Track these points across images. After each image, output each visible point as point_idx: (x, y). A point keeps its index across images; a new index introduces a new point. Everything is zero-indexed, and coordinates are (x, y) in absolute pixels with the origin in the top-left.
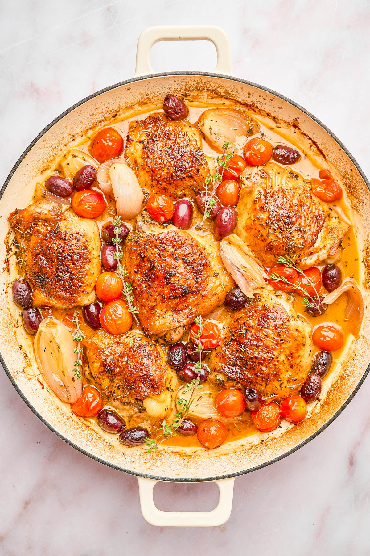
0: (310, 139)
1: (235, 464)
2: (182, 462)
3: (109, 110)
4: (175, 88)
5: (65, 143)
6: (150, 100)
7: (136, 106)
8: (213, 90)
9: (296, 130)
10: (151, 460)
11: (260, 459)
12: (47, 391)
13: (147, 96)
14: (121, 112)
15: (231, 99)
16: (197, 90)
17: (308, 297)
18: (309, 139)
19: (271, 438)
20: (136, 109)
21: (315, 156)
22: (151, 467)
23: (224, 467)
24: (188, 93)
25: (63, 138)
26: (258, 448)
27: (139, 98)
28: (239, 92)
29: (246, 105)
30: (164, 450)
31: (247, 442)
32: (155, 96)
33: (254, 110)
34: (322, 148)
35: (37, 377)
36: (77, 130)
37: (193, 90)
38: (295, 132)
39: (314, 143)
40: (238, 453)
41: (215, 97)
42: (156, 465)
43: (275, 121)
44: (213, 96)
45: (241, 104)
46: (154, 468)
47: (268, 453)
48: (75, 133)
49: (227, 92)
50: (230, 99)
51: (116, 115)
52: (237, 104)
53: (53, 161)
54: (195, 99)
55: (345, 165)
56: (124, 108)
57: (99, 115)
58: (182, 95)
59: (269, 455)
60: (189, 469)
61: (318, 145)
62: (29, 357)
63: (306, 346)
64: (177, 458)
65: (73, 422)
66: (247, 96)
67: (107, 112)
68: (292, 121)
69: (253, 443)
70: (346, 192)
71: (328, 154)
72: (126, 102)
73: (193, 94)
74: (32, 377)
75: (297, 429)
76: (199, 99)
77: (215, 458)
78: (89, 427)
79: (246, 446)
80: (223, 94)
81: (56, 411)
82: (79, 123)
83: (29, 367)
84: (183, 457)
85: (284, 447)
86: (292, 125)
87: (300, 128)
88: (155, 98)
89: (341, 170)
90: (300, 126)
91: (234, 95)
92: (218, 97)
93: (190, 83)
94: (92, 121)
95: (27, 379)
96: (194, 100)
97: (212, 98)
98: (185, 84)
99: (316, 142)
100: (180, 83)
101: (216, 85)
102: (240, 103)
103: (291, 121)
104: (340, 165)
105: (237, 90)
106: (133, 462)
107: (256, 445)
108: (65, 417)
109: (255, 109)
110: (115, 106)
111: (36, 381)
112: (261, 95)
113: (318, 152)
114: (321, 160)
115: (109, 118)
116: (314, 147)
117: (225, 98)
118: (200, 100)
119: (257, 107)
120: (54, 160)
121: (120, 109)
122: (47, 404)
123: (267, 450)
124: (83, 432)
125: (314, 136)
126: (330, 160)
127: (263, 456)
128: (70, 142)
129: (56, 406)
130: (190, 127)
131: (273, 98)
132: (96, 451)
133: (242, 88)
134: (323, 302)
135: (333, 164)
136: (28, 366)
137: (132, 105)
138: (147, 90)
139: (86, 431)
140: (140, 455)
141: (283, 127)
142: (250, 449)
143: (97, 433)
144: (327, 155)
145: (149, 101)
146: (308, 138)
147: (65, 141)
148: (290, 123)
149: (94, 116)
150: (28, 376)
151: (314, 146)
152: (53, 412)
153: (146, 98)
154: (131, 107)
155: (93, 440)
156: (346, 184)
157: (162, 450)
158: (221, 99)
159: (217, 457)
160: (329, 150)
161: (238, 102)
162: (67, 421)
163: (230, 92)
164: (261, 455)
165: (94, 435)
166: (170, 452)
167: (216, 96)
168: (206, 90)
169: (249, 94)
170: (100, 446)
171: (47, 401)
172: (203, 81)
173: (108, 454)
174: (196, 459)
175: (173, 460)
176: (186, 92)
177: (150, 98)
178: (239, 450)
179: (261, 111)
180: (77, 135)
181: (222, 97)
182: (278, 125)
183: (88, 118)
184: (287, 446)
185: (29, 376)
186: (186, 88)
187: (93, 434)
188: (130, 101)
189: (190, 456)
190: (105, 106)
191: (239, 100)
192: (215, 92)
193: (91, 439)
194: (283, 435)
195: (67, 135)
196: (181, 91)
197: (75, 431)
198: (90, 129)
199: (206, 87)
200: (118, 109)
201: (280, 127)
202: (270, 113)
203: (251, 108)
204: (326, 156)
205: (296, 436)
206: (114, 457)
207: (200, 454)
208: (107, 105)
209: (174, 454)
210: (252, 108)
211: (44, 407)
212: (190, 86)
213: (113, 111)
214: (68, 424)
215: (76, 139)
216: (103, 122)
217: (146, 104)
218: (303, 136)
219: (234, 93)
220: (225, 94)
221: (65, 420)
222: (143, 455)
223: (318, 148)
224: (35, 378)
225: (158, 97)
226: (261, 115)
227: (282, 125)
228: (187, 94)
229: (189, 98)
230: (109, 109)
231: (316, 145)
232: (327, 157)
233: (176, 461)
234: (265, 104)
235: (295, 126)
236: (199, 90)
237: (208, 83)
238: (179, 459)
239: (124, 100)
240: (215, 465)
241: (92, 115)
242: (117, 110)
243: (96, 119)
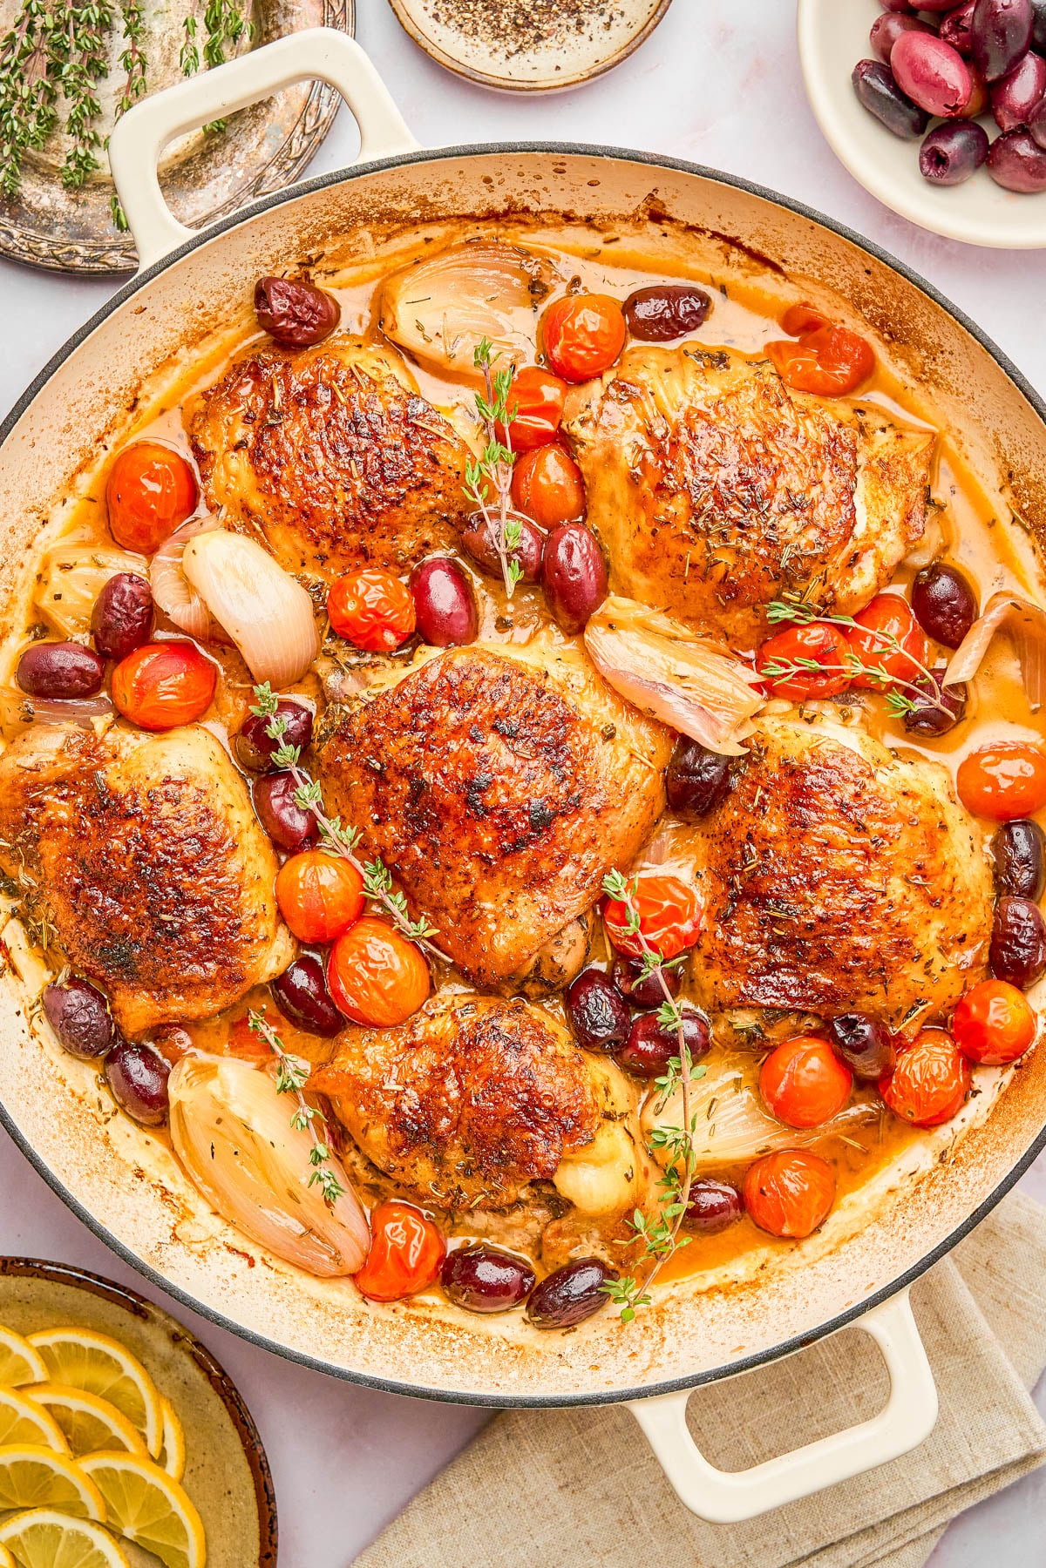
0: (715, 235)
1: (892, 1250)
2: (737, 1311)
3: (110, 396)
4: (271, 252)
5: (25, 542)
6: (215, 319)
7: (182, 351)
8: (381, 214)
9: (666, 227)
10: (646, 1342)
11: (956, 1206)
12: (265, 1268)
13: (203, 310)
14: (147, 387)
15: (444, 218)
16: (337, 231)
17: (898, 686)
18: (712, 237)
19: (964, 1133)
20: (186, 361)
21: (751, 279)
22: (652, 1360)
23: (864, 1274)
24: (313, 252)
25: (12, 531)
26: (940, 1177)
27: (181, 324)
28: (456, 189)
29: (492, 216)
30: (672, 1298)
31: (901, 1174)
32: (225, 299)
33: (520, 222)
34: (759, 248)
35: (222, 1239)
36: (44, 489)
37: (325, 236)
38: (665, 235)
39: (733, 242)
40: (888, 1218)
41: (395, 232)
42: (666, 1349)
43: (592, 227)
44: (389, 231)
45: (479, 219)
46: (663, 1359)
47: (972, 1180)
48: (40, 499)
49: (423, 202)
50: (439, 219)
51: (136, 400)
52: (466, 226)
53: (12, 606)
54: (342, 260)
55: (846, 268)
56: (150, 371)
57: (89, 421)
58: (299, 264)
59: (977, 1187)
60: (764, 1320)
61: (747, 244)
62: (176, 1192)
63: (951, 830)
64: (719, 1305)
65: (378, 1326)
66: (484, 191)
67: (107, 402)
68: (643, 205)
69: (920, 1172)
70: (880, 343)
71: (784, 255)
72: (148, 354)
73: (328, 250)
74: (208, 1244)
75: (1027, 1079)
76: (353, 256)
77: (828, 1258)
78: (428, 1321)
79: (902, 1189)
80: (416, 214)
81: (316, 1314)
82: (41, 466)
83: (186, 1222)
84: (735, 1294)
85: (1010, 1145)
86: (646, 217)
87: (674, 216)
88: (227, 307)
89: (841, 286)
90: (669, 211)
91: (445, 202)
92: (404, 227)
93: (308, 221)
94: (76, 446)
95: (194, 1256)
96: (339, 266)
97: (389, 237)
98: (294, 229)
99: (738, 238)
100: (278, 232)
101: (384, 195)
102: (471, 217)
103: (642, 208)
104: (833, 273)
105: (448, 186)
106: (597, 1367)
107: (930, 1174)
108: (349, 1321)
109: (521, 216)
110: (122, 377)
111: (224, 1253)
112: (521, 170)
113: (754, 264)
114: (773, 282)
115: (119, 420)
116: (735, 255)
117: (424, 221)
118: (357, 259)
119: (526, 210)
120: (13, 600)
121: (140, 379)
122: (281, 1305)
123: (968, 1174)
124: (418, 1343)
125: (724, 222)
126: (799, 272)
127: (962, 1194)
128: (38, 531)
129: (310, 1298)
130: (360, 346)
131: (561, 164)
132: (478, 1379)
133: (461, 172)
134: (948, 681)
135: (813, 280)
136: (183, 1217)
137: (168, 352)
138: (193, 292)
139: (427, 1337)
140: (609, 1340)
141: (626, 234)
142: (917, 1192)
143: (460, 1329)
144: (784, 261)
145: (212, 323)
146: (709, 234)
147: (22, 535)
148: (641, 215)
149: (75, 429)
150: (194, 1247)
151: (735, 250)
152: (309, 1320)
153: (200, 318)
154: (170, 361)
155: (456, 1353)
156: (871, 321)
157: (666, 1301)
158: (415, 229)
159: (831, 1253)
160: (783, 244)
161: (466, 217)
162: (359, 1329)
163: (431, 199)
164: (956, 1195)
165: (455, 1337)
166: (690, 1295)
167: (397, 226)
168: (361, 223)
169: (488, 180)
170: (483, 1362)
171: (278, 1297)
172: (343, 200)
173: (514, 1374)
174: (775, 1286)
175: (709, 1316)
176: (309, 253)
177: (212, 311)
178: (888, 1208)
179: (542, 215)
180: (49, 506)
181: (415, 224)
182: (608, 235)
183: (60, 442)
184: (1019, 1137)
185: (198, 1247)
186: (302, 242)
187: (450, 1334)
188: (158, 346)
189: (754, 1284)
190: (93, 389)
191: (468, 211)
192: (389, 216)
193: (447, 1352)
194: (995, 1109)
195: (21, 514)
196: (293, 256)
197: (393, 1348)
198: (80, 470)
199: (359, 214)
200: (136, 382)
201: (617, 239)
202: (572, 211)
203: (510, 221)
204: (781, 264)
205: (1031, 1097)
206: (536, 1377)
207: (779, 1267)
208: (98, 385)
209: (704, 1298)
210: (515, 217)
211: (276, 1318)
212: (310, 230)
213: (122, 393)
214: (366, 1336)
215: (51, 518)
216: (106, 437)
217: (209, 333)
218: (690, 235)
219: (444, 197)
220: (419, 212)
221: (351, 1330)
222: (618, 1338)
223: (749, 252)
224: (216, 1244)
225: (233, 301)
226: (548, 226)
227: (620, 228)
228: (314, 257)
229: (323, 265)
230: (108, 391)
231: (740, 246)
232: (785, 268)
233: (719, 1314)
234: (545, 189)
235: (657, 217)
236: (340, 229)
237: (358, 199)
238: (725, 1304)
239: (141, 349)
240: (836, 1279)
241: (68, 429)
242: (134, 385)
243: (84, 435)
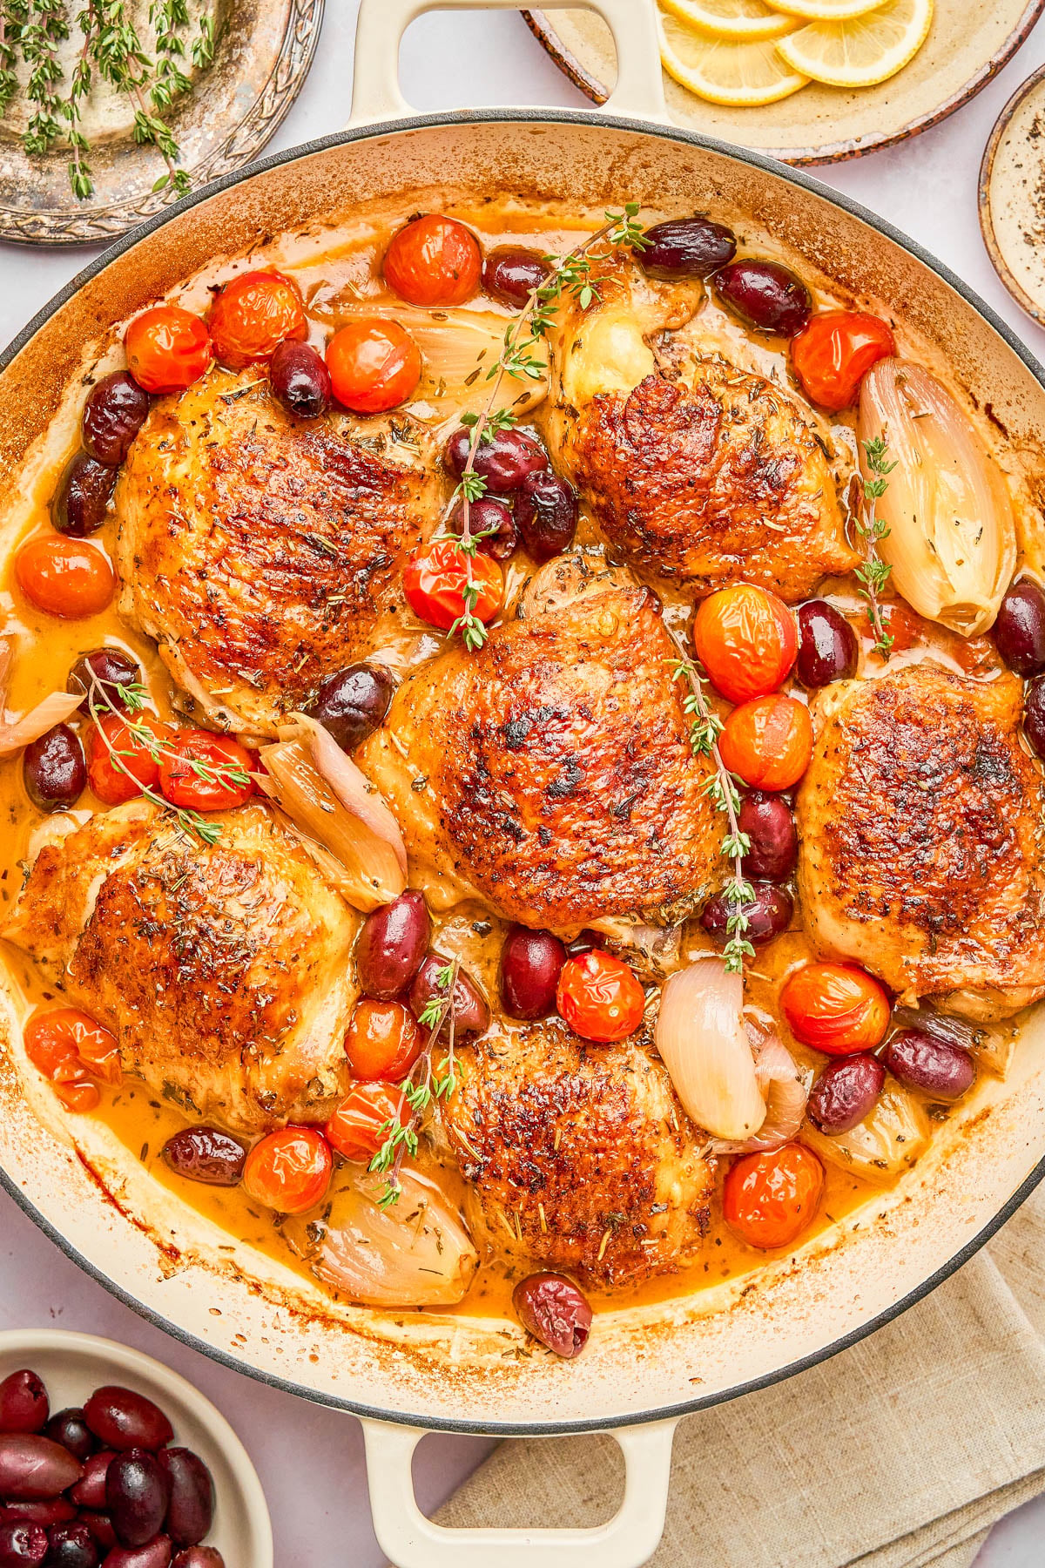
0: (124, 1213)
1: (350, 169)
2: (528, 169)
3: (766, 1309)
4: (550, 1379)
5: (910, 1205)
6: (634, 1338)
7: (679, 1322)
8: (430, 1369)
9: (168, 1240)
10: (630, 173)
11: (270, 189)
12: (977, 398)
13: (641, 1352)
14: (728, 1303)
15: (374, 1339)
16: (480, 1372)
17: (126, 714)
18: (129, 1212)
19: (239, 254)
20: (680, 1310)
21: (110, 1156)
22: (628, 155)
23: (386, 157)
24: (511, 1362)
25: (916, 1223)
26: (278, 221)
27: (666, 1348)
28: (348, 1364)
29: (327, 1321)
30: (589, 205)
31: (317, 238)
32: (615, 1354)
33: (305, 1304)
34: (87, 1182)
35: (1008, 444)
36: (868, 1248)
37: (493, 1371)
38: (173, 1232)
39: (112, 1200)
40: (344, 201)
41: (427, 1346)
42: (610, 159)
43: (238, 1269)
44: (431, 1349)
45: (342, 1323)
46: (616, 151)
47: (245, 208)
48: (877, 1241)
49: (385, 1363)
50: (379, 1340)
51: (744, 1294)
52: (357, 1322)
53: (951, 1149)
54: (489, 1342)
55: (10, 1130)
56: (717, 1316)
57: (796, 1295)
58: (528, 1355)
59: (241, 199)
60: (503, 149)
61: (99, 1191)
62: (1035, 509)
63: (132, 555)
64: (545, 180)
65: (888, 295)
66: (323, 1349)
67: (771, 1305)
68: (179, 1270)
69: (296, 234)
70: (12, 1044)
71: (67, 1165)
72: (710, 1334)
73: (496, 1357)
74: (1023, 445)
75: (155, 284)
76: (477, 1340)
77: (419, 185)
78: (837, 279)
79: (321, 224)
80: (398, 1355)
81: (943, 332)
82: (860, 1273)
83: (1036, 475)
84: (526, 185)
85: (194, 227)
86: (182, 1257)
87: (155, 1247)
88: (617, 1345)
89: (25, 1114)
90: (156, 1254)
91: (365, 1351)
92: (416, 1346)
93: (500, 1394)
94: (820, 1277)
95: (1040, 439)
96: (496, 1336)
97: (434, 1344)
98: (516, 1393)
99: (104, 1201)
100: (533, 1397)
101: (417, 1387)
102: (347, 1328)
103: (181, 1268)
104: (27, 1130)
105: (353, 1370)
106: (686, 168)
107: (287, 227)
108: (915, 312)
109: (301, 1309)
110: (746, 1321)
111: (1011, 429)
112: (277, 1355)
113: (99, 1170)
114: (90, 1144)
115: (769, 1282)
116: (114, 1185)
117: (394, 1345)
118: (474, 1337)
119: (293, 1313)
120: (947, 1154)
121: (731, 1313)
122: (973, 356)
123: (247, 214)
124: (854, 263)
125: (110, 1221)
126: (60, 1144)
127: (260, 198)
128: (892, 1211)
129: (944, 350)
130: (508, 1252)
131: (235, 1344)
132: (806, 205)
133: (334, 1377)
134: (79, 699)
135: (50, 1131)
136: (1037, 482)
137: (693, 1326)
138: (640, 1375)
139: (845, 265)
140: (666, 190)
141: (211, 1250)
142: (306, 215)
143: (810, 259)
144: (70, 1161)
145: (638, 1335)
146: (130, 1216)
147: (910, 1213)
148: (186, 1262)
149: (812, 1294)
150: (1036, 449)
151: (112, 1191)
152: (952, 330)
153: (647, 1345)
154: (694, 1317)
155: (820, 238)
156: (12, 1068)
157: (596, 204)
158: (407, 1341)
159: (415, 189)
160: (62, 1178)
161: (353, 1331)
162: (906, 300)
163: (377, 1363)
164: (266, 199)
165: (817, 253)
166: (570, 201)
167: (421, 1351)
168: (454, 1369)
169: (314, 1358)
170: (796, 218)
171: (975, 364)
172: (457, 1401)
173: (769, 195)
174: (481, 178)
175: (558, 174)
176: (516, 1363)
177: (632, 1348)
178: (342, 210)
179: (280, 1300)
180: (872, 1230)
181: (404, 1346)
182: (226, 1255)
183: (832, 1287)
184: (182, 232)
185: (1033, 446)
186: (516, 1376)
187: (820, 258)
188: (698, 1337)
189: (502, 187)
190: (779, 1324)
191: (349, 1336)
192: (424, 1365)
193: (829, 242)
194: (198, 265)
195: (900, 1235)
196: (532, 1366)
197: (880, 268)
198: (827, 1251)
199: (450, 1380)
200: (735, 1312)
201: (221, 1247)
202: (251, 1293)
203: (314, 1309)
204: (74, 1158)
205: (156, 265)
206: (749, 184)
207: (471, 194)
208: (770, 1326)
209: (557, 192)
210: (307, 1311)
211: (983, 346)
212: (504, 1384)
213: (753, 1307)
214: (902, 291)
215: (875, 1218)
216: (788, 1273)
217: (646, 1328)
218: (148, 1224)
219: (363, 1359)
220: (394, 1355)
221: (915, 303)
222: (656, 188)
223: (100, 1183)
224: (1016, 442)
225: (609, 1348)
226: (280, 1289)
227: (213, 1257)
228: (513, 1356)
229: (510, 1345)
230: (765, 1316)
231: (106, 1192)
232: (72, 1154)
233: (547, 172)
234: (264, 1326)
235: (173, 1253)
236: (477, 1372)
237: (444, 1394)
238: (538, 179)
239: (715, 1343)
240: (417, 163)
241: (819, 1296)
242: (739, 1309)
243: (807, 1283)
